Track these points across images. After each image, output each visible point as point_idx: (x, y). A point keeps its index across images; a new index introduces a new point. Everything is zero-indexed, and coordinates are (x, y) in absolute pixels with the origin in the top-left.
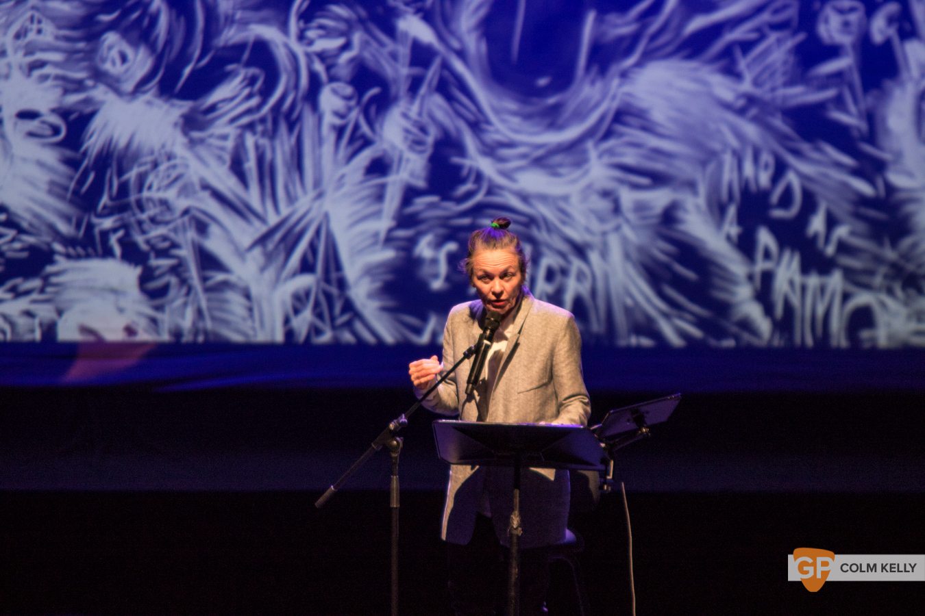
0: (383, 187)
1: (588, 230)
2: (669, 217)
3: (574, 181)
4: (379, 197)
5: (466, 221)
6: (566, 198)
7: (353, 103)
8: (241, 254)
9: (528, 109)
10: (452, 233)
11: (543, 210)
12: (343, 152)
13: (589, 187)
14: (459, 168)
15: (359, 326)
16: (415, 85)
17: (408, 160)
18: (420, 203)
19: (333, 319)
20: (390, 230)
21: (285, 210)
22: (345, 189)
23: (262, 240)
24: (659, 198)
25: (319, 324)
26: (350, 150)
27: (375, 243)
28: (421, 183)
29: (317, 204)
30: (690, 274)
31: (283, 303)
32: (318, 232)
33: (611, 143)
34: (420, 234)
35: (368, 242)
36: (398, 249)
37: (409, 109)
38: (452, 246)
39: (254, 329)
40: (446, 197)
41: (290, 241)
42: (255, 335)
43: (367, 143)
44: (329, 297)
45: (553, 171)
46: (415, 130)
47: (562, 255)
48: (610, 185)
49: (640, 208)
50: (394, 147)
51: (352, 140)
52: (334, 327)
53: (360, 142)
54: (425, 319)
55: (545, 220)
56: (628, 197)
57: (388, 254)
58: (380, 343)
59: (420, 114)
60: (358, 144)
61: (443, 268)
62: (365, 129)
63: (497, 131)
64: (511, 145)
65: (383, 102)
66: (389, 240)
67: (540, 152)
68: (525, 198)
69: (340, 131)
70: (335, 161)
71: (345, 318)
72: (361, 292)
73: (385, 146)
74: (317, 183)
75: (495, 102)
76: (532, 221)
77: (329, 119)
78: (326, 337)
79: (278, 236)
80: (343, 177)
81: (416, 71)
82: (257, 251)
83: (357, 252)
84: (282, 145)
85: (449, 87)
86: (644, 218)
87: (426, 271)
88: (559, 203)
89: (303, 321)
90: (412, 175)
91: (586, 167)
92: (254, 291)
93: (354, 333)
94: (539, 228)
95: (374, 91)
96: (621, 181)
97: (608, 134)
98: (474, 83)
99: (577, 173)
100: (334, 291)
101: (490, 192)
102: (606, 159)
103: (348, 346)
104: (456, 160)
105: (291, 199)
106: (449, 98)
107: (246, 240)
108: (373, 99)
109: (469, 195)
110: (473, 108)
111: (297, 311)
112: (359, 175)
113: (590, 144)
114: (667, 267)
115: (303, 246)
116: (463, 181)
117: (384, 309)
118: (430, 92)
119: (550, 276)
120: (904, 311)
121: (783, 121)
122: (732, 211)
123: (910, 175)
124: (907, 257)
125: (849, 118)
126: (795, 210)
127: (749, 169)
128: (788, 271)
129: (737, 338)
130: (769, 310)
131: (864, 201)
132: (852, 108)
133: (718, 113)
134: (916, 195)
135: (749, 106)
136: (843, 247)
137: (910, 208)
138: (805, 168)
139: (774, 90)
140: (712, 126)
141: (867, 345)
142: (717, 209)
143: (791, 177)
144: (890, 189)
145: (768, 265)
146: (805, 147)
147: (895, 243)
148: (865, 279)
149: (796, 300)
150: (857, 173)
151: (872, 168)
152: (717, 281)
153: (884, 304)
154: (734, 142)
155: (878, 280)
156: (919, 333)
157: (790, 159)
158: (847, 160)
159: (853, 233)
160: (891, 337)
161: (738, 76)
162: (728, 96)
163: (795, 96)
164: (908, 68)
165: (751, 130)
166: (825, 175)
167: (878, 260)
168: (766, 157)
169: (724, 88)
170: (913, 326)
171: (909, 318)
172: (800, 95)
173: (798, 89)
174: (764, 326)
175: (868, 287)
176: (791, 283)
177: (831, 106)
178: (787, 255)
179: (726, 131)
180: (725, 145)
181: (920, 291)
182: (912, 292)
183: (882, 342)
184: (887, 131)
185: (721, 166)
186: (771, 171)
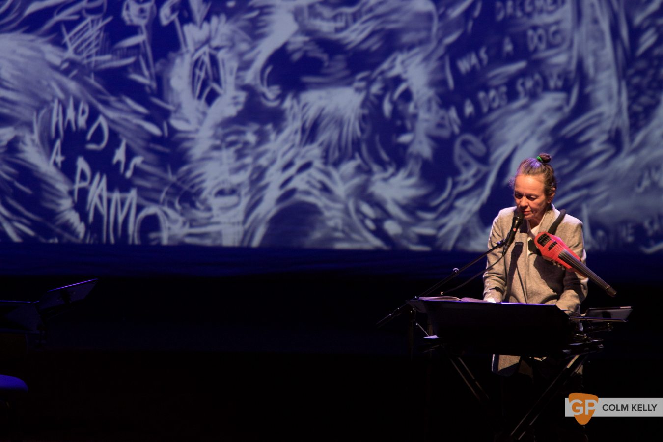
2: (12, 147)
24: (6, 134)
30: (27, 190)
114: (11, 184)
120: (181, 219)
121: (96, 80)
122: (58, 144)
123: (187, 121)
124: (182, 179)
125: (143, 79)
126: (103, 145)
127: (70, 114)
128: (98, 189)
129: (60, 237)
130: (84, 217)
131: (153, 139)
132: (146, 73)
133: (49, 72)
134: (191, 136)
135: (71, 68)
136: (137, 171)
137: (186, 145)
138: (111, 114)
139: (89, 57)
140: (45, 83)
141: (154, 243)
142: (48, 143)
143: (101, 120)
144: (173, 131)
145: (84, 184)
146: (112, 99)
147: (175, 170)
148: (153, 195)
149: (103, 211)
150: (148, 118)
151: (160, 115)
152: (47, 196)
153: (166, 214)
154: (61, 95)
155: (163, 196)
156: (190, 235)
157: (100, 107)
158: (142, 109)
159: (144, 162)
160: (170, 238)
161: (64, 47)
162: (57, 61)
163: (104, 62)
164: (186, 45)
165: (73, 86)
166: (126, 120)
167: (163, 181)
168: (83, 106)
169: (53, 55)
170: (187, 230)
171: (184, 224)
172: (108, 61)
173: (107, 57)
174: (80, 228)
175: (155, 201)
176: (100, 197)
177: (130, 70)
178: (97, 177)
179: (54, 85)
180: (54, 96)
181: (193, 205)
182: (187, 205)
183: (165, 241)
184: (170, 89)
185: (50, 111)
186: (86, 115)
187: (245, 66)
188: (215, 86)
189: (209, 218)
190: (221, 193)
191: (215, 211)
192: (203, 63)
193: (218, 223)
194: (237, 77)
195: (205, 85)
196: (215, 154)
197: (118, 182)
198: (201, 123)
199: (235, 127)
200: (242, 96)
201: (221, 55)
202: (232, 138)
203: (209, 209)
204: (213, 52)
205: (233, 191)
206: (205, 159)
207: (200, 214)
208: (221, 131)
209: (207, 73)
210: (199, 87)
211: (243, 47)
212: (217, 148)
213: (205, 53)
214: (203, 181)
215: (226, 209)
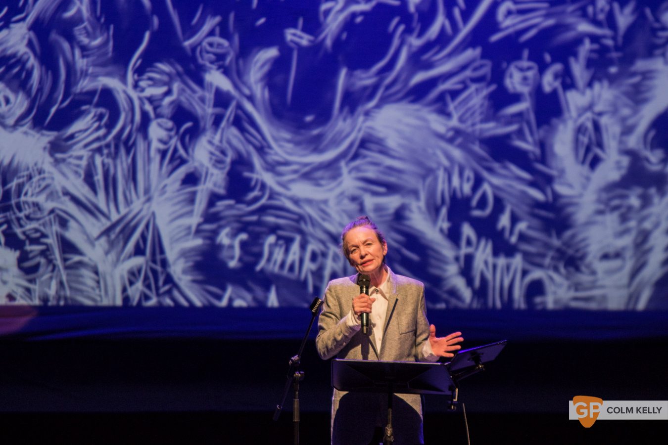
0: (194, 194)
1: (341, 225)
2: (399, 215)
3: (331, 190)
4: (191, 200)
5: (254, 218)
6: (325, 202)
7: (173, 133)
8: (92, 242)
9: (299, 138)
10: (244, 227)
11: (309, 210)
12: (166, 168)
13: (342, 194)
14: (249, 180)
15: (176, 294)
16: (217, 121)
17: (212, 175)
18: (221, 205)
19: (157, 288)
20: (199, 225)
21: (123, 210)
22: (167, 195)
23: (107, 232)
24: (393, 202)
25: (148, 292)
26: (170, 167)
27: (188, 234)
28: (222, 191)
29: (147, 205)
30: (414, 257)
31: (122, 277)
32: (147, 226)
33: (357, 162)
34: (221, 227)
35: (183, 233)
36: (205, 238)
37: (213, 138)
38: (243, 236)
39: (100, 296)
40: (239, 201)
41: (127, 232)
42: (101, 301)
43: (183, 162)
44: (154, 272)
45: (317, 183)
46: (217, 153)
47: (323, 242)
48: (358, 193)
49: (378, 209)
50: (202, 165)
51: (172, 160)
52: (158, 295)
53: (178, 161)
54: (224, 289)
55: (310, 217)
56: (370, 202)
57: (198, 242)
58: (192, 305)
59: (221, 141)
60: (177, 162)
61: (237, 252)
62: (181, 151)
63: (276, 154)
64: (286, 163)
65: (195, 133)
66: (198, 232)
67: (307, 169)
68: (296, 201)
69: (163, 154)
70: (160, 175)
71: (167, 288)
72: (178, 269)
73: (196, 164)
74: (147, 191)
75: (275, 133)
76: (301, 218)
77: (155, 145)
78: (153, 302)
79: (118, 229)
80: (165, 186)
81: (218, 110)
82: (103, 240)
83: (174, 241)
84: (122, 163)
85: (242, 122)
86: (381, 216)
87: (224, 254)
88: (321, 206)
89: (136, 290)
90: (215, 185)
91: (339, 180)
92: (101, 269)
93: (173, 299)
94: (306, 223)
95: (188, 125)
96: (365, 190)
97: (356, 156)
98: (259, 119)
99: (333, 184)
100: (159, 268)
101: (271, 197)
102: (354, 174)
103: (169, 308)
104: (247, 174)
105: (128, 202)
106: (242, 130)
107: (95, 231)
108: (187, 131)
109: (256, 199)
110: (259, 137)
111: (131, 283)
112: (177, 185)
113: (343, 164)
114: (398, 251)
115: (137, 235)
116: (252, 189)
117: (194, 281)
118: (228, 126)
119: (314, 257)
120: (566, 283)
121: (481, 147)
122: (444, 211)
123: (570, 186)
124: (567, 244)
125: (527, 145)
126: (488, 211)
127: (456, 181)
128: (483, 254)
129: (447, 302)
130: (470, 282)
131: (538, 204)
132: (530, 138)
133: (434, 141)
134: (575, 200)
135: (456, 136)
136: (522, 237)
137: (570, 210)
138: (496, 181)
139: (473, 125)
140: (430, 151)
141: (539, 307)
142: (434, 210)
143: (486, 187)
144: (556, 196)
145: (470, 250)
146: (496, 166)
147: (559, 234)
148: (538, 260)
149: (489, 276)
150: (532, 184)
151: (543, 181)
152: (433, 262)
153: (551, 278)
154: (446, 162)
155: (547, 261)
156: (576, 299)
157: (485, 174)
158: (525, 175)
159: (529, 227)
160: (556, 302)
161: (448, 115)
162: (441, 129)
163: (489, 129)
164: (569, 110)
165: (457, 154)
166: (510, 186)
167: (548, 246)
168: (468, 173)
169: (438, 124)
170: (572, 294)
171: (569, 288)
172: (492, 129)
173: (491, 125)
174: (467, 294)
175: (540, 266)
176: (486, 263)
177: (514, 136)
178: (483, 243)
179: (440, 154)
180: (439, 164)
181: (578, 269)
182: (572, 269)
183: (550, 305)
184: (554, 155)
185: (436, 179)
186: (471, 183)
187: (628, 131)
188: (598, 151)
189: (594, 282)
190: (605, 257)
191: (600, 274)
192: (586, 129)
193: (602, 287)
194: (621, 142)
195: (588, 149)
196: (599, 218)
197: (502, 248)
198: (584, 187)
199: (619, 191)
200: (625, 161)
201: (604, 121)
202: (616, 202)
203: (593, 273)
204: (596, 117)
205: (618, 255)
206: (589, 223)
207: (584, 278)
208: (604, 196)
209: (590, 139)
210: (582, 152)
211: (626, 112)
212: (600, 212)
213: (588, 119)
214: (587, 246)
215: (610, 272)
